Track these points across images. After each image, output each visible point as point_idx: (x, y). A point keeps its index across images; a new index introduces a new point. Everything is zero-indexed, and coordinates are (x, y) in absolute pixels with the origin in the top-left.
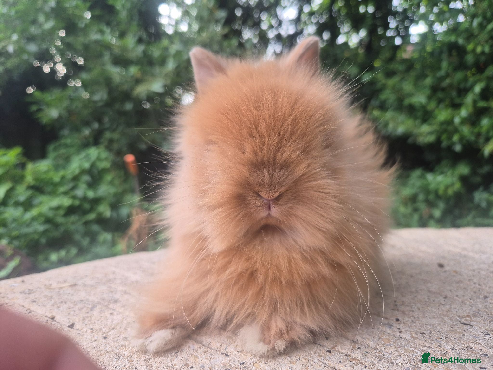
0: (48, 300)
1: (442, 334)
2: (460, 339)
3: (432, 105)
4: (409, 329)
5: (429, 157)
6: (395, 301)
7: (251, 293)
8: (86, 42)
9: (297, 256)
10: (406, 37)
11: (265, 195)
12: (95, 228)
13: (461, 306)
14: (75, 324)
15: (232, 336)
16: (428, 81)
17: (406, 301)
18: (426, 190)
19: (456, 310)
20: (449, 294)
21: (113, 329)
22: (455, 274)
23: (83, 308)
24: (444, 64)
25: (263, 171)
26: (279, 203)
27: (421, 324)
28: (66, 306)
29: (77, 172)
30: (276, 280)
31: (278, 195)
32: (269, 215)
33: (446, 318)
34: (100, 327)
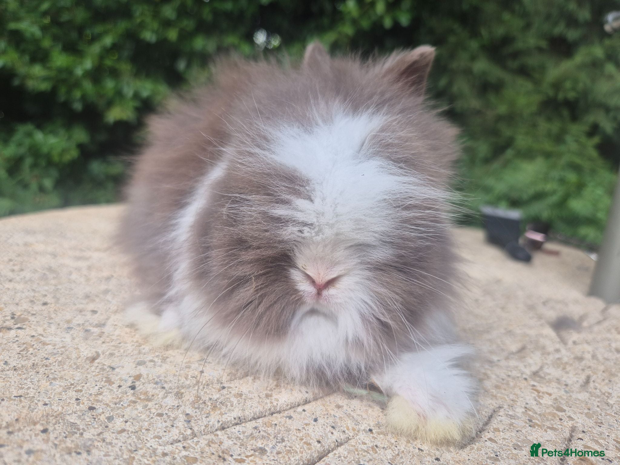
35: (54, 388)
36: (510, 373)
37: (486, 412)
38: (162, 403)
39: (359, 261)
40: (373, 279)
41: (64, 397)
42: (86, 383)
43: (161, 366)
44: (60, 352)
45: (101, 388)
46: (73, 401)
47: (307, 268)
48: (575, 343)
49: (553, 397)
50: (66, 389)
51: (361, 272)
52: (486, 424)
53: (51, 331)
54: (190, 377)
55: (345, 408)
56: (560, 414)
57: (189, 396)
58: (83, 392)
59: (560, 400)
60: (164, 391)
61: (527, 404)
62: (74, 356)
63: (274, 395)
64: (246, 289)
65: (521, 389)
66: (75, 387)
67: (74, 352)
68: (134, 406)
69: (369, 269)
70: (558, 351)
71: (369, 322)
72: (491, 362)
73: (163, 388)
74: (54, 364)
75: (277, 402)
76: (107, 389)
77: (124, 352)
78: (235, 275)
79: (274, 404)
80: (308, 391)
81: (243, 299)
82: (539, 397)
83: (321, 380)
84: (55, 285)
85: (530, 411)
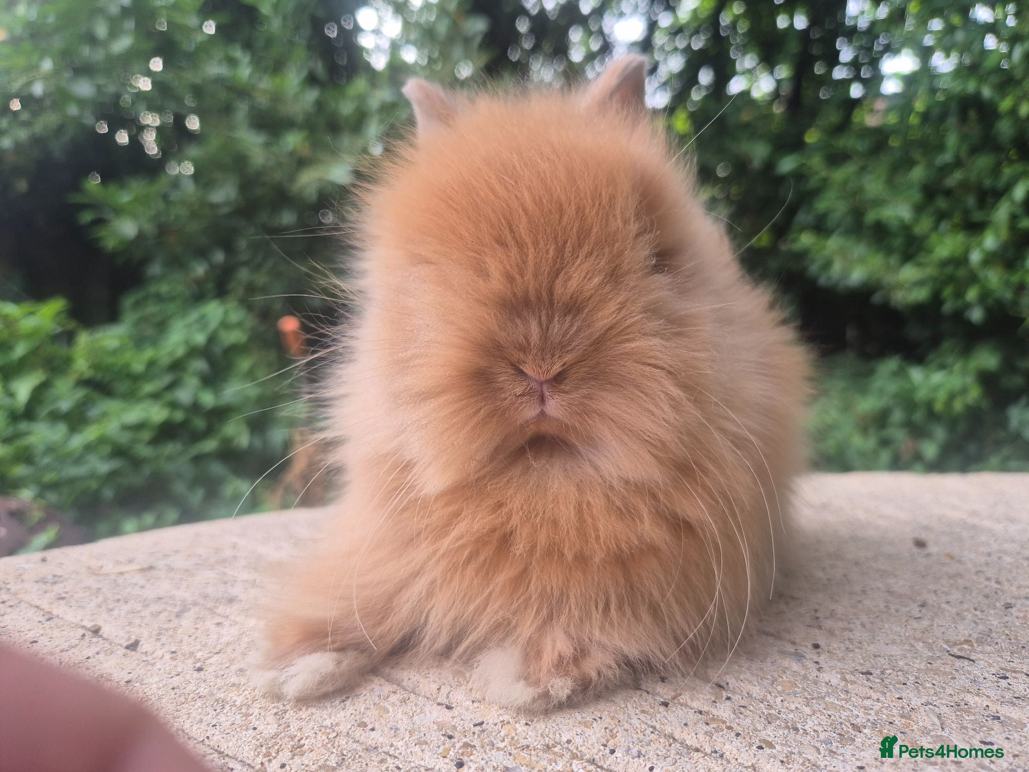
0: (90, 596)
1: (907, 675)
2: (944, 685)
3: (924, 225)
4: (839, 664)
5: (915, 332)
6: (816, 611)
7: (502, 578)
8: (198, 81)
9: (597, 502)
10: (873, 82)
11: (532, 371)
12: (217, 468)
13: (955, 623)
14: (141, 643)
15: (465, 671)
16: (918, 173)
17: (840, 609)
18: (908, 401)
19: (942, 629)
20: (931, 599)
21: (217, 653)
22: (948, 560)
23: (160, 612)
24: (952, 140)
25: (528, 318)
26: (563, 387)
27: (864, 655)
28: (126, 608)
29: (180, 352)
30: (553, 552)
31: (560, 369)
32: (543, 414)
33: (921, 644)
34: (192, 650)
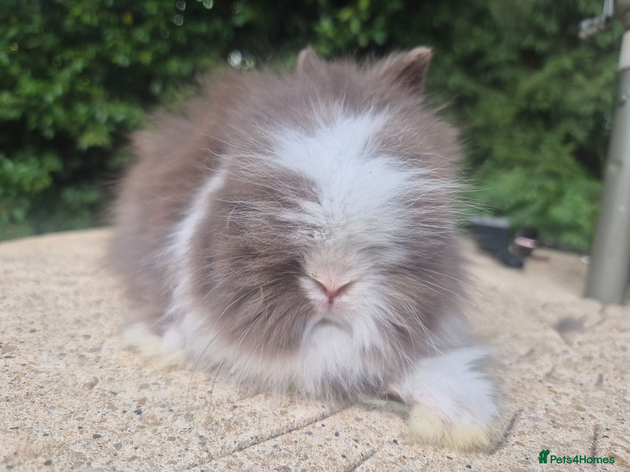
35: (53, 417)
36: (524, 376)
37: (509, 416)
38: (173, 427)
39: (372, 264)
40: (387, 283)
41: (66, 426)
42: (87, 411)
43: (165, 388)
44: (55, 380)
45: (104, 415)
46: (76, 429)
47: (318, 275)
48: (580, 344)
49: (571, 397)
50: (67, 417)
51: (373, 277)
52: (510, 428)
53: (43, 358)
54: (198, 398)
55: (365, 420)
56: (581, 413)
57: (200, 418)
58: (85, 420)
59: (578, 399)
60: (173, 414)
61: (547, 405)
62: (70, 383)
63: (289, 411)
64: (254, 301)
65: (537, 391)
66: (76, 414)
67: (70, 379)
68: (143, 432)
69: (383, 273)
70: (565, 352)
71: (385, 328)
72: (503, 366)
73: (171, 411)
74: (50, 393)
75: (293, 419)
76: (111, 415)
77: (124, 376)
78: (242, 286)
79: (290, 420)
80: (324, 405)
81: (252, 311)
82: (557, 398)
83: (337, 393)
84: (42, 312)
85: (551, 412)
